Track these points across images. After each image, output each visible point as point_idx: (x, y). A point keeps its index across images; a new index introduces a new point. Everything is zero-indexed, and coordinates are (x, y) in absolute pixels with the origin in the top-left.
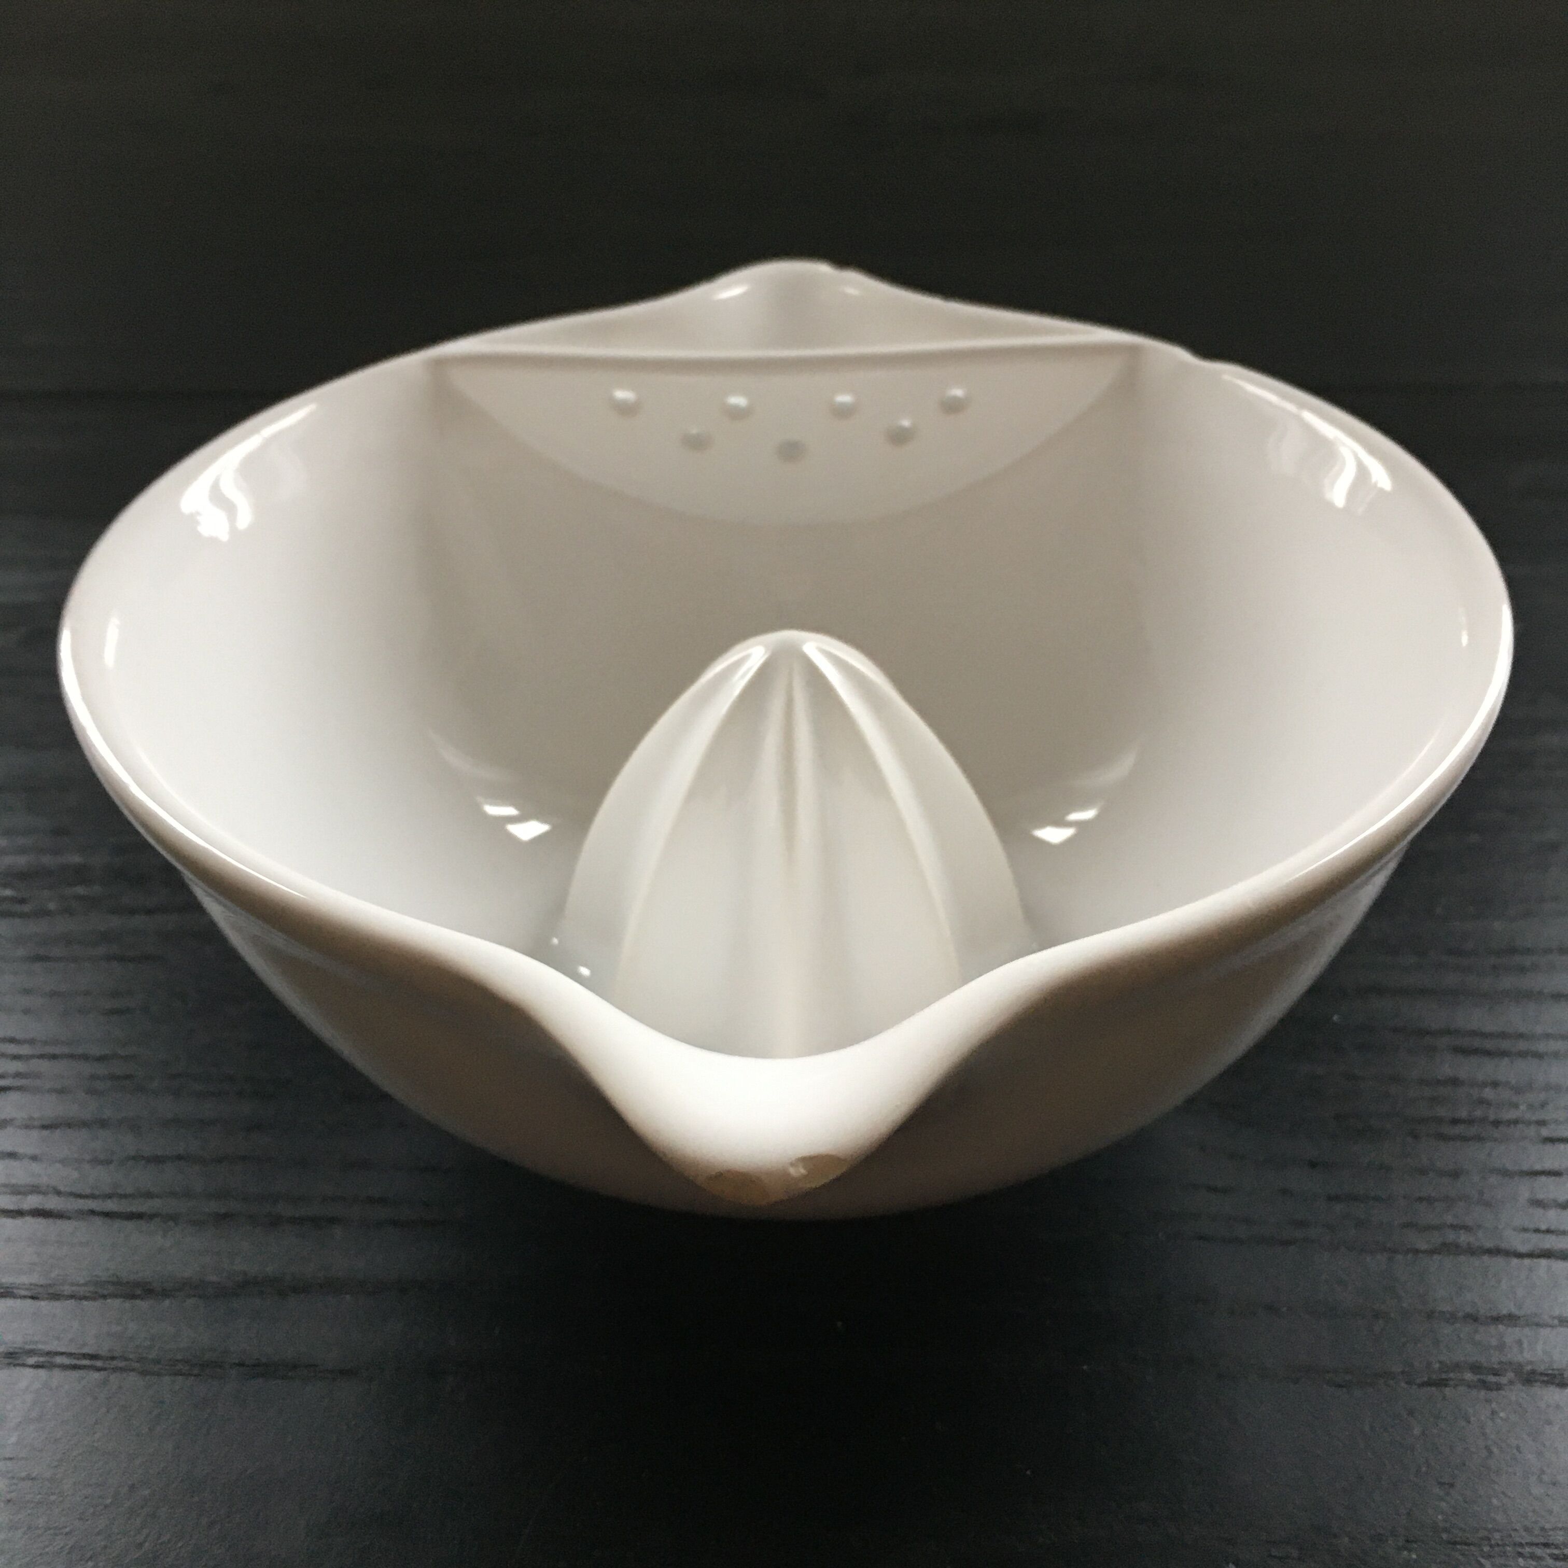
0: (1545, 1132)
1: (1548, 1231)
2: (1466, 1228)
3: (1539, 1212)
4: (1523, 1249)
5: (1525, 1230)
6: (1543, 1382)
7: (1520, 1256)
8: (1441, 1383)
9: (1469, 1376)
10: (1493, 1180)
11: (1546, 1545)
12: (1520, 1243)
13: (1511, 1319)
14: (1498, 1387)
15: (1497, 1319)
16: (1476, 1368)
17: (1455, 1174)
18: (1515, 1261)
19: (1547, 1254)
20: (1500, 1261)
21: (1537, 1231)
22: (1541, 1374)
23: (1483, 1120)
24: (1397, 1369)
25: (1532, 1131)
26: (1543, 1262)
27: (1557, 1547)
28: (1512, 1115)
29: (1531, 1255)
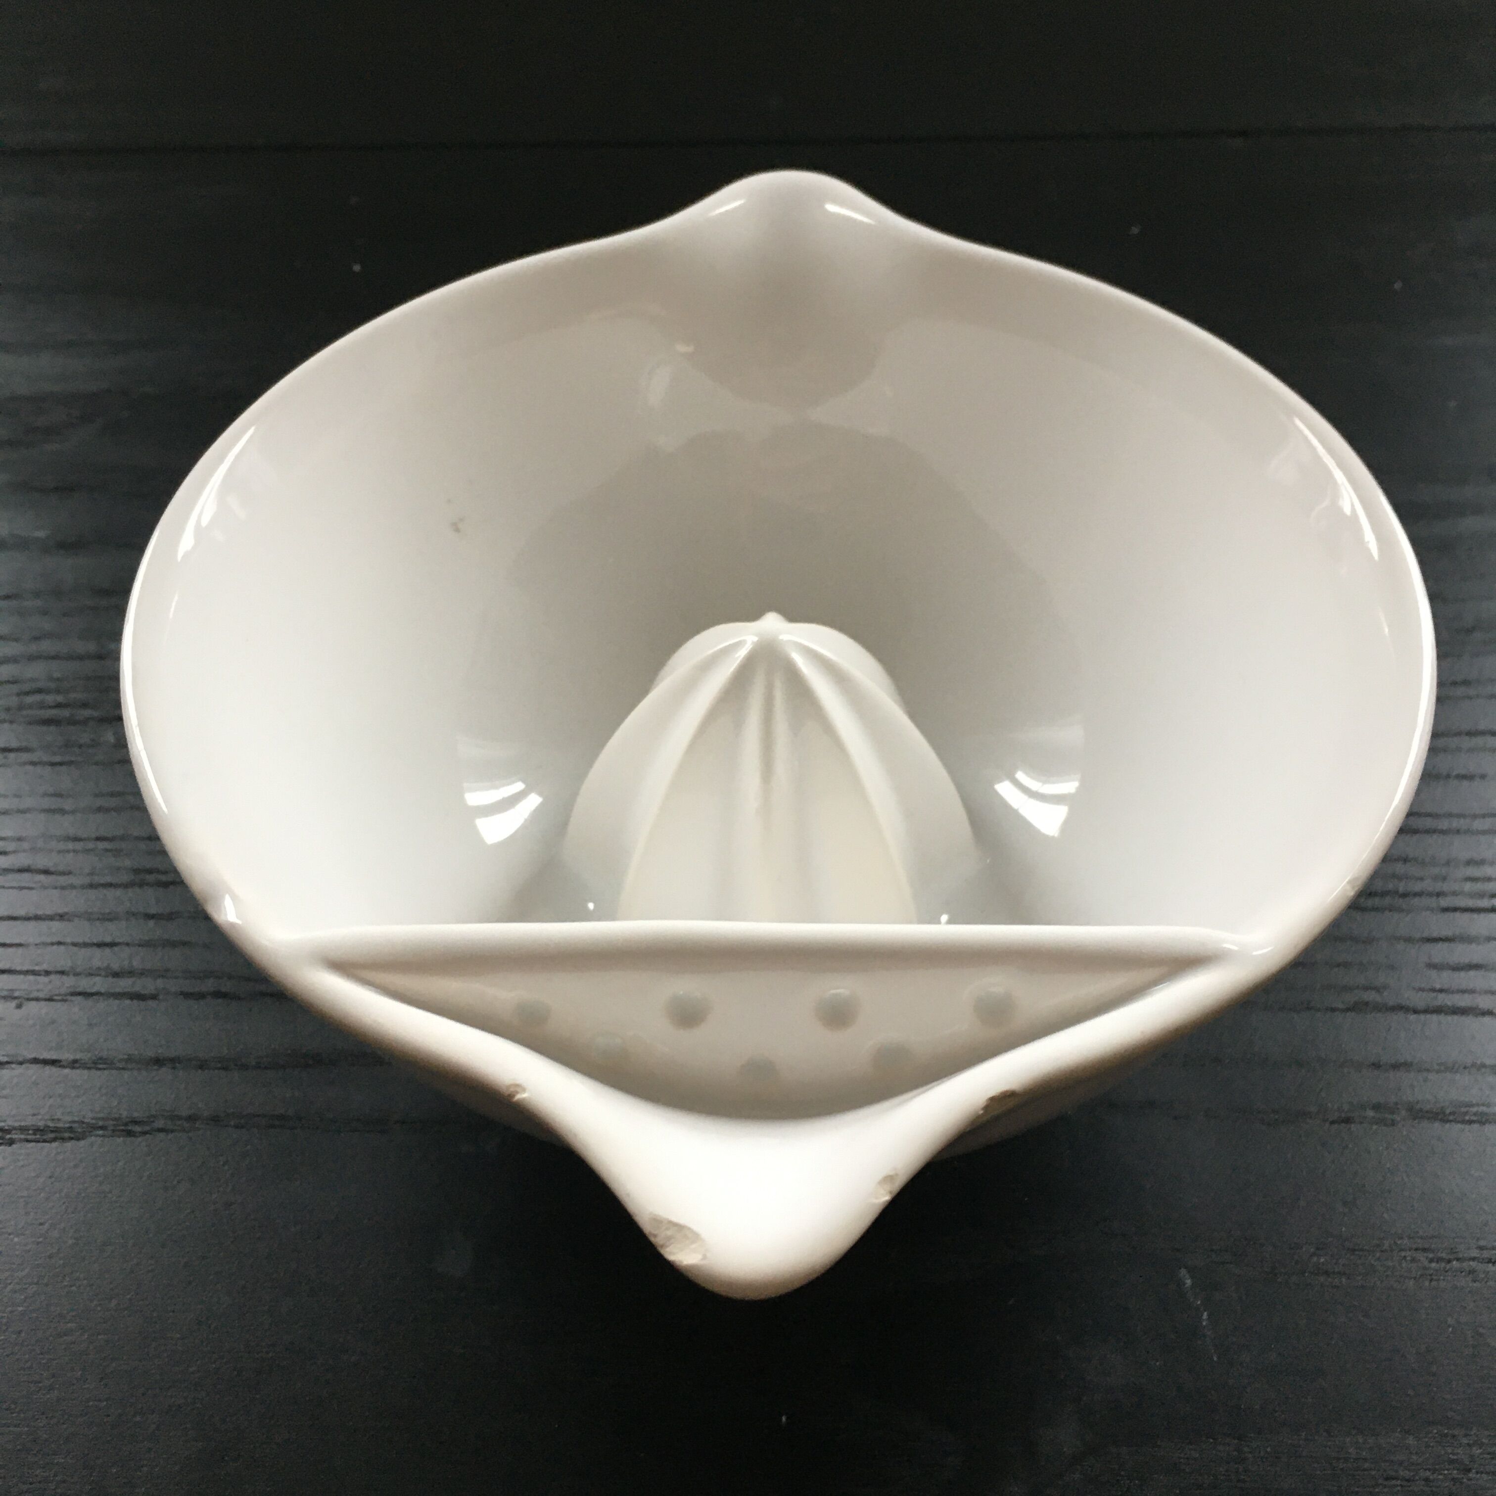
0: (1444, 902)
1: (1441, 991)
2: (1377, 989)
3: (1433, 973)
4: (1421, 1005)
5: (1422, 990)
6: (1429, 1119)
7: (1416, 1012)
8: (1348, 1121)
9: (1370, 1113)
10: (1401, 946)
11: (1425, 1250)
12: (1419, 1000)
13: (1406, 1066)
14: (1393, 1123)
15: (1396, 1066)
16: (1376, 1107)
17: (1369, 941)
18: (1412, 1017)
19: (1438, 1010)
20: (1400, 1016)
21: (1433, 990)
22: (1427, 1112)
23: (1395, 893)
24: (1313, 1109)
25: (1432, 902)
26: (1435, 1017)
27: (1433, 1251)
28: (1418, 887)
29: (1426, 1011)
